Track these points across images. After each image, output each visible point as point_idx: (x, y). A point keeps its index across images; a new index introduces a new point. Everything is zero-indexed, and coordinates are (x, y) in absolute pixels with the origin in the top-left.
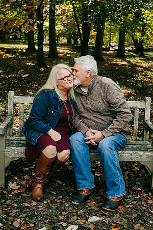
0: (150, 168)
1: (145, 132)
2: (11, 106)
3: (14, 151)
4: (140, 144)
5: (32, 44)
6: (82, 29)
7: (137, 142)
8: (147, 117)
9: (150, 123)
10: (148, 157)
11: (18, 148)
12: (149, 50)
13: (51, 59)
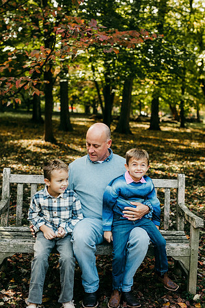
0: (185, 265)
1: (179, 219)
2: (6, 186)
3: (9, 244)
4: (172, 235)
5: (38, 113)
6: (104, 95)
7: (170, 231)
8: (181, 199)
9: (184, 207)
10: (183, 250)
11: (14, 241)
12: (192, 120)
13: (62, 132)
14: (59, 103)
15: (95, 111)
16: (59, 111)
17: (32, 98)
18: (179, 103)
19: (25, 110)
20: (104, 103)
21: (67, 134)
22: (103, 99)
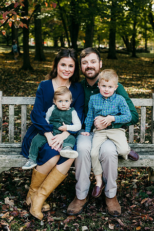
12: (141, 51)
13: (37, 62)
14: (32, 39)
15: (63, 45)
16: (34, 45)
17: (11, 35)
18: (131, 37)
19: (5, 44)
20: (70, 39)
21: (41, 63)
22: (69, 34)
